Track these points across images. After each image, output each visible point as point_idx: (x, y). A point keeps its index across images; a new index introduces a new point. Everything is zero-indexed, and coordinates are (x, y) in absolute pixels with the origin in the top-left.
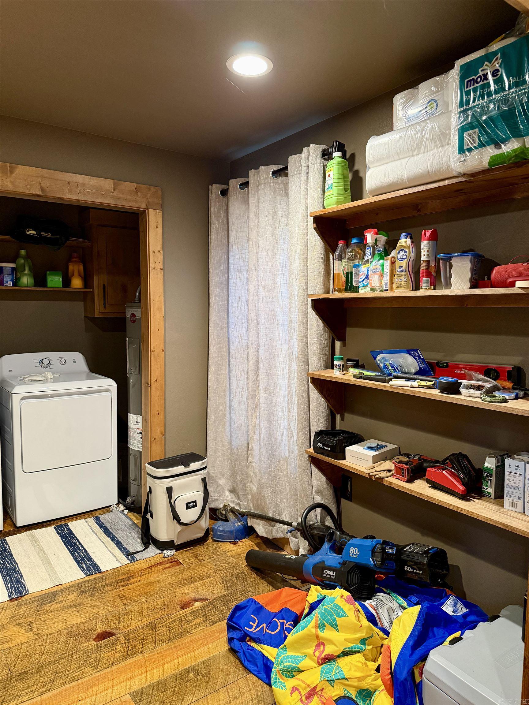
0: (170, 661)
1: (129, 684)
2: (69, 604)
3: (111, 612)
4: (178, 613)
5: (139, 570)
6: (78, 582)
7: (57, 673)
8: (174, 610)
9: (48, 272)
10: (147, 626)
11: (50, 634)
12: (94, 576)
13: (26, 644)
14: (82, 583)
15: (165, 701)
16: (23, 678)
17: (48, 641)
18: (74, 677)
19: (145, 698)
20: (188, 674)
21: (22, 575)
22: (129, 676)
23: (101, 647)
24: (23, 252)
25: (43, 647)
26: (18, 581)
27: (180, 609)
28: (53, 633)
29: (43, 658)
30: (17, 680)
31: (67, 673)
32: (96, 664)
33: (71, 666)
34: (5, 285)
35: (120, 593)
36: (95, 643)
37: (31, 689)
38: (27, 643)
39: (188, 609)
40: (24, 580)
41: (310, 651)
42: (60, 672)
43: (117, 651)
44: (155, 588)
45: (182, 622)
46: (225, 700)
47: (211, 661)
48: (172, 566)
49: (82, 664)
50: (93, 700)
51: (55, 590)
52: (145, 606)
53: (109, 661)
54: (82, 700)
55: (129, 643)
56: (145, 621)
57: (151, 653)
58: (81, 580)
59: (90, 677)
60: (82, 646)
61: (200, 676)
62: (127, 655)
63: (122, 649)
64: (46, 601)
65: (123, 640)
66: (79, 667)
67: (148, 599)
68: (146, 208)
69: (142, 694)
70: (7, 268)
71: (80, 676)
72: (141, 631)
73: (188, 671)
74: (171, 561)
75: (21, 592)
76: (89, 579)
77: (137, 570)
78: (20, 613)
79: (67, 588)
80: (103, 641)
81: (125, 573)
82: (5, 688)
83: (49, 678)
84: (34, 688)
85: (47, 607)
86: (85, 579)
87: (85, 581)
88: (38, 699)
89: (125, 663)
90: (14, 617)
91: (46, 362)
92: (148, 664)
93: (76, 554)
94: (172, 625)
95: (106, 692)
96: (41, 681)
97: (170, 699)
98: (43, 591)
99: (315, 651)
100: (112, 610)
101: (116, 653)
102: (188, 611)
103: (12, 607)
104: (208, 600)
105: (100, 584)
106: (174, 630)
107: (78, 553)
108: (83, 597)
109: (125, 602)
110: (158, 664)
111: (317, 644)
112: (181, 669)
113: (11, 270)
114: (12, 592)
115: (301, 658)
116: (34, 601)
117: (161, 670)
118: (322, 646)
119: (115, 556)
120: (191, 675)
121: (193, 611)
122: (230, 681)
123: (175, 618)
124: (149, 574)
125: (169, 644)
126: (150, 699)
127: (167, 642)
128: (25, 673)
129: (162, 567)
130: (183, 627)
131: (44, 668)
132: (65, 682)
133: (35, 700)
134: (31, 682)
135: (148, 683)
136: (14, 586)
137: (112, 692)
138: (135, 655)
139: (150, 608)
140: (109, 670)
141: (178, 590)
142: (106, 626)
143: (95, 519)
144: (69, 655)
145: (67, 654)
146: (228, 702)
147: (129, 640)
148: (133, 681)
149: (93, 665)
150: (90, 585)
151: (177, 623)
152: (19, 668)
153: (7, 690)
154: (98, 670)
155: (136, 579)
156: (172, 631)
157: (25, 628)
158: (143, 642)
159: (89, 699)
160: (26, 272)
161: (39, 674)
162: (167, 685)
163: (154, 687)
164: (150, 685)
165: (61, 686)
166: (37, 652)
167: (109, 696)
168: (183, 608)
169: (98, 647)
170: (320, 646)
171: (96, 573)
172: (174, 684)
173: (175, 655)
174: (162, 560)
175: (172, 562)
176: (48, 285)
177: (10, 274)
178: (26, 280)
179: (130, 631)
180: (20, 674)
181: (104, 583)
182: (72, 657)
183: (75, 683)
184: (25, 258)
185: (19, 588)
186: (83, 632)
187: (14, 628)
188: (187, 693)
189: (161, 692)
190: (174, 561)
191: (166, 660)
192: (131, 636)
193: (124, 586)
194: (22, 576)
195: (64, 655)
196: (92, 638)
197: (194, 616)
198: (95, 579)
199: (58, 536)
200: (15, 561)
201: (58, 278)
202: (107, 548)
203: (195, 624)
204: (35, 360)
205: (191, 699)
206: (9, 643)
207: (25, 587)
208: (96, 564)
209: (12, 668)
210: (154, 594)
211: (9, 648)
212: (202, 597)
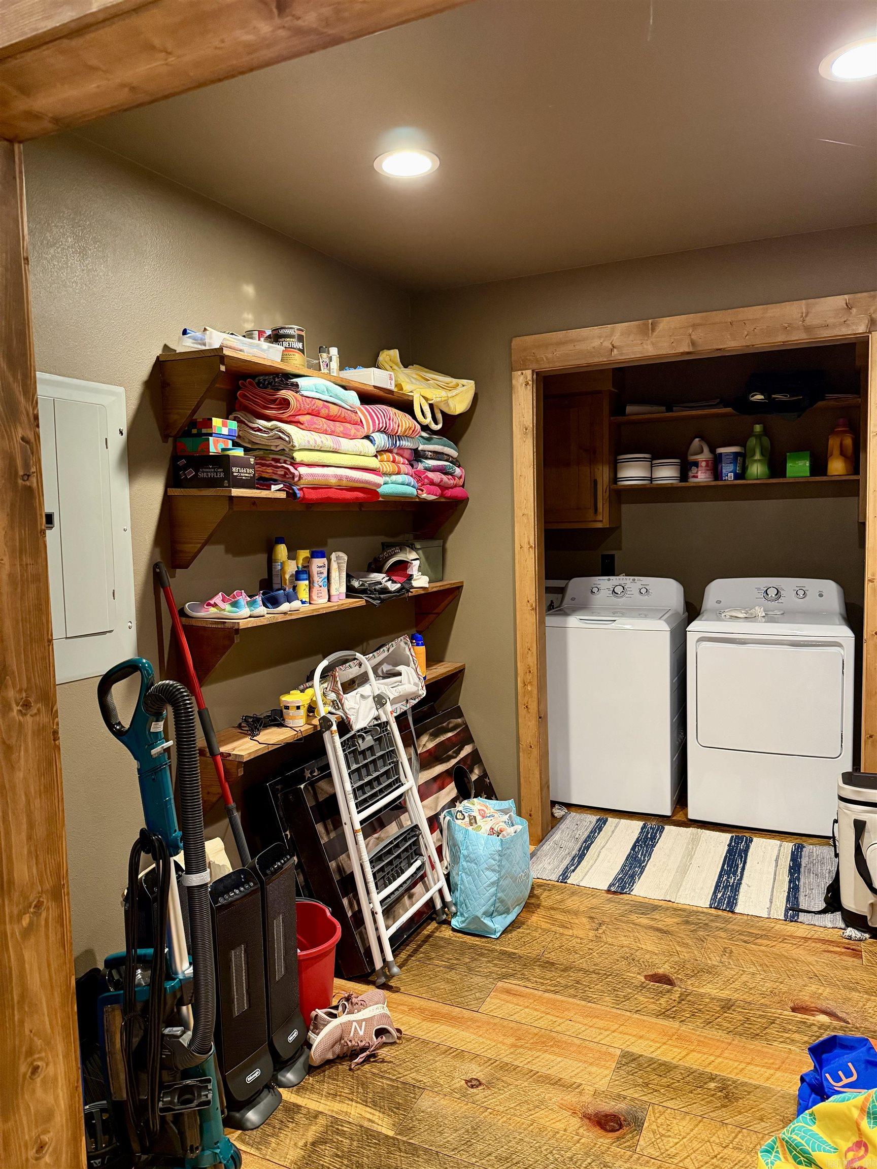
0: (705, 1054)
1: (633, 1041)
2: (660, 926)
3: (697, 960)
4: (780, 1011)
5: (788, 934)
6: (695, 908)
7: (578, 982)
8: (779, 1005)
9: (788, 454)
10: (722, 1000)
11: (610, 944)
12: (720, 913)
13: (579, 940)
14: (698, 912)
15: (650, 1086)
16: (546, 967)
17: (601, 949)
18: (588, 997)
19: (633, 1065)
20: (710, 1081)
21: (643, 872)
22: (641, 1033)
23: (645, 987)
24: (758, 428)
25: (591, 951)
26: (632, 877)
27: (789, 1008)
28: (612, 945)
29: (581, 961)
30: (540, 966)
31: (587, 989)
32: (622, 999)
33: (596, 985)
34: (724, 478)
35: (731, 947)
36: (643, 979)
37: (542, 981)
38: (581, 939)
39: (799, 1015)
40: (639, 879)
41: (844, 1145)
42: (581, 984)
43: (658, 1002)
44: (783, 966)
45: (771, 1024)
46: (721, 1140)
47: (758, 1090)
48: (842, 954)
49: (609, 990)
50: (583, 1029)
51: (661, 905)
52: (744, 978)
53: (638, 1005)
54: (574, 1021)
55: (679, 1003)
56: (724, 994)
57: (693, 1029)
58: (700, 909)
59: (603, 1008)
60: (628, 974)
61: (722, 1094)
62: (664, 1013)
63: (664, 1005)
64: (640, 910)
65: (676, 996)
66: (603, 991)
67: (758, 973)
68: (866, 332)
69: (635, 1059)
70: (727, 454)
71: (595, 1000)
72: (708, 1000)
73: (712, 1078)
74: (849, 946)
75: (623, 888)
76: (710, 912)
77: (784, 933)
78: (603, 908)
79: (675, 910)
80: (652, 983)
81: (763, 928)
82: (525, 966)
83: (567, 982)
84: (546, 982)
85: (634, 917)
86: (705, 910)
87: (703, 913)
88: (540, 993)
89: (654, 1020)
90: (595, 908)
91: (772, 593)
92: (674, 1038)
93: (725, 878)
94: (754, 1019)
95: (602, 1031)
96: (558, 980)
97: (658, 1088)
98: (648, 900)
99: (849, 1150)
100: (698, 959)
101: (654, 1003)
102: (796, 1017)
103: (603, 898)
104: (848, 1023)
105: (716, 924)
106: (750, 1026)
107: (728, 878)
108: (683, 927)
109: (725, 959)
110: (686, 1046)
111: (857, 1141)
112: (708, 1070)
113: (732, 457)
114: (616, 884)
115: (828, 1148)
116: (628, 904)
117: (684, 1053)
118: (863, 1148)
119: (771, 902)
120: (712, 1085)
121: (805, 1023)
122: (756, 1128)
123: (769, 1014)
124: (795, 947)
125: (727, 1036)
126: (636, 1070)
127: (725, 1032)
128: (553, 964)
129: (824, 947)
130: (768, 1030)
131: (572, 970)
132: (577, 996)
133: (536, 992)
134: (549, 975)
135: (653, 1056)
136: (623, 880)
137: (608, 1035)
138: (671, 1020)
139: (747, 984)
140: (628, 1014)
141: (814, 986)
142: (675, 971)
143: (795, 847)
144: (605, 974)
145: (604, 972)
146: (723, 1145)
147: (683, 1000)
148: (640, 1041)
149: (618, 999)
150: (704, 918)
151: (765, 1020)
152: (553, 957)
153: (524, 968)
154: (617, 1006)
155: (769, 943)
156: (746, 1025)
157: (593, 924)
158: (697, 1012)
159: (580, 1026)
160: (758, 456)
161: (562, 973)
162: (671, 1072)
163: (655, 1063)
164: (652, 1058)
165: (570, 996)
166: (581, 953)
167: (601, 1037)
168: (794, 1010)
169: (641, 986)
170: (860, 1148)
171: (725, 910)
172: (681, 1077)
173: (718, 1052)
174: (835, 938)
175: (848, 948)
176: (788, 474)
177: (731, 463)
178: (757, 469)
179: (694, 992)
180: (548, 962)
181: (724, 925)
182: (606, 978)
183: (583, 1003)
184: (759, 437)
185: (625, 883)
186: (643, 962)
187: (583, 919)
188: (685, 1097)
189: (656, 1074)
190: (853, 949)
191: (700, 1048)
192: (689, 998)
193: (745, 942)
194: (642, 874)
195: (601, 972)
196: (645, 973)
197: (800, 1028)
198: (717, 916)
199: (726, 848)
200: (650, 855)
201: (803, 461)
202: (773, 888)
203: (788, 1038)
204: (758, 589)
205: (680, 1106)
206: (566, 930)
207: (632, 886)
208: (736, 900)
209: (546, 953)
210: (773, 972)
211: (562, 934)
212: (840, 1015)
